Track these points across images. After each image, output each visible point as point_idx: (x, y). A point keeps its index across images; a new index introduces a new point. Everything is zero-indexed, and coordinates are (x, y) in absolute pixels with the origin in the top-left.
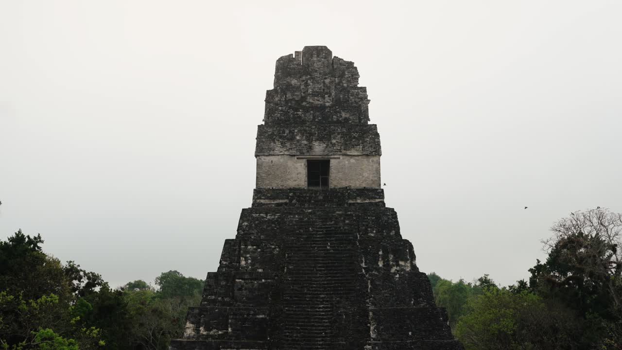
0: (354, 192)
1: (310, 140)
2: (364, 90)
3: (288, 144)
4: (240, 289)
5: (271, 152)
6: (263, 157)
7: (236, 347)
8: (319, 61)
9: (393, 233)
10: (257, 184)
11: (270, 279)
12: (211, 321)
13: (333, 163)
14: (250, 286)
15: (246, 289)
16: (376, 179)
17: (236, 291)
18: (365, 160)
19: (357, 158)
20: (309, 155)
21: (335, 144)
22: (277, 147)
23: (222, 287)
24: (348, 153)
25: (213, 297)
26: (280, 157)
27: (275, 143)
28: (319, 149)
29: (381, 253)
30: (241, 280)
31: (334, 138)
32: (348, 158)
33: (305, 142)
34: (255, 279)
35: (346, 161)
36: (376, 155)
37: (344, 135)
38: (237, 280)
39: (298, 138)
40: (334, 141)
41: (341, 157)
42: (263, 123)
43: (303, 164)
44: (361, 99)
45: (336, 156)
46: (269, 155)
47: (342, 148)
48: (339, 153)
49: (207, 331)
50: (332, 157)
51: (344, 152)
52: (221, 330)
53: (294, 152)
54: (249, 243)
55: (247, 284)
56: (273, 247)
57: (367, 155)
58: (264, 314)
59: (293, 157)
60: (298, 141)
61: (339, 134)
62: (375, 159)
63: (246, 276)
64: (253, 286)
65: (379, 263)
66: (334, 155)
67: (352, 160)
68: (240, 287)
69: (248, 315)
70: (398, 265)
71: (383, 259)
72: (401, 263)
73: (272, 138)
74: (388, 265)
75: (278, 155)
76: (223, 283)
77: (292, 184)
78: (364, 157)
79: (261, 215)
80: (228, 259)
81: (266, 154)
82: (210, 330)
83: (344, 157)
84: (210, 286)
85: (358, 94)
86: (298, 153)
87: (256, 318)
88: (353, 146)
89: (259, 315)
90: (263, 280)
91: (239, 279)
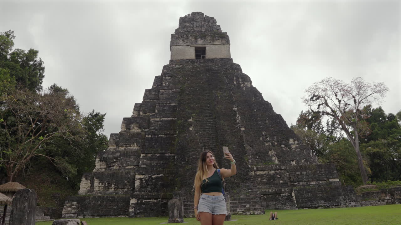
0: (218, 60)
1: (196, 39)
2: (219, 26)
3: (186, 41)
4: (162, 94)
5: (178, 44)
6: (174, 47)
7: (159, 117)
8: (199, 16)
9: (240, 72)
10: (171, 58)
11: (178, 89)
12: (146, 109)
13: (207, 48)
14: (167, 92)
15: (165, 94)
16: (229, 54)
17: (160, 95)
18: (222, 46)
19: (219, 46)
20: (196, 45)
21: (208, 40)
22: (181, 42)
23: (153, 95)
24: (215, 43)
25: (148, 100)
26: (182, 46)
27: (179, 40)
28: (200, 42)
29: (235, 78)
30: (162, 90)
31: (208, 38)
32: (214, 46)
33: (194, 40)
34: (170, 89)
35: (213, 47)
36: (227, 44)
37: (211, 36)
38: (161, 90)
39: (190, 38)
40: (207, 39)
41: (211, 45)
42: (174, 33)
43: (193, 49)
44: (218, 29)
45: (208, 45)
46: (176, 46)
47: (212, 41)
48: (210, 44)
49: (144, 114)
50: (207, 45)
51: (212, 43)
52: (151, 113)
53: (188, 44)
54: (167, 75)
55: (165, 91)
56: (179, 77)
57: (223, 44)
58: (175, 103)
59: (188, 46)
60: (190, 39)
61: (209, 36)
62: (227, 46)
63: (165, 88)
64: (169, 92)
65: (234, 83)
66: (208, 44)
67: (217, 47)
68: (162, 93)
69: (166, 104)
70: (244, 84)
71: (236, 81)
72: (246, 83)
73: (178, 38)
74: (239, 83)
75: (181, 45)
76: (153, 93)
77: (188, 57)
78: (223, 45)
79: (173, 66)
80: (156, 85)
81: (175, 45)
82: (146, 113)
83: (212, 45)
84: (146, 95)
85: (217, 28)
86: (191, 44)
87: (171, 105)
88: (217, 40)
89: (172, 103)
90: (174, 90)
91: (161, 89)
